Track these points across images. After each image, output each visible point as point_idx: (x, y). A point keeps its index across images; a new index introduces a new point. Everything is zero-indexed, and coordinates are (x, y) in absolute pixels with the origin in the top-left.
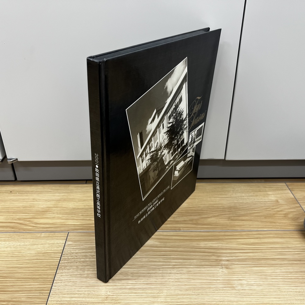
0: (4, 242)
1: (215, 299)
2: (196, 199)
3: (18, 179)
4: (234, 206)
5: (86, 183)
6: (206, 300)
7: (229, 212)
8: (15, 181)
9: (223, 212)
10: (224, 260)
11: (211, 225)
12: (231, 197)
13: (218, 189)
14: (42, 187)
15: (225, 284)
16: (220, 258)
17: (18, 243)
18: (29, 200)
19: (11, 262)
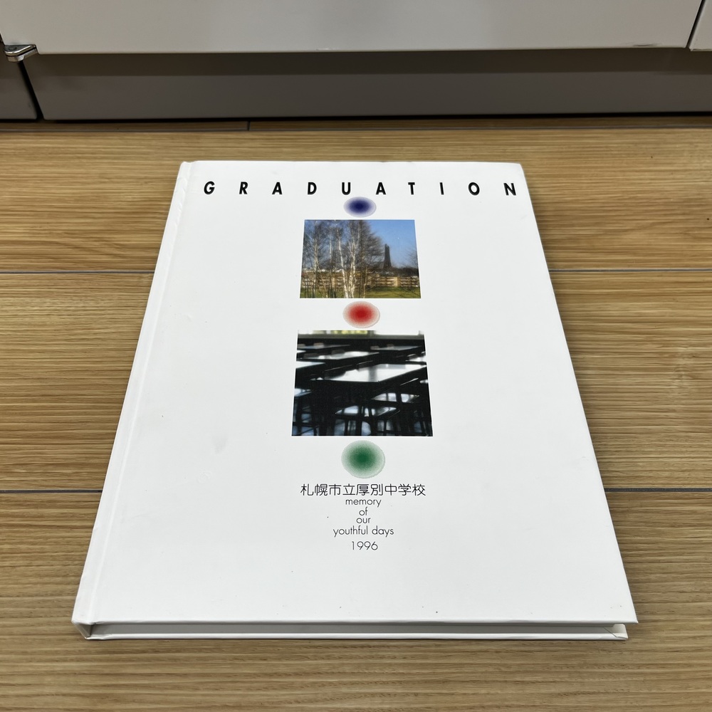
0: (38, 300)
1: (665, 463)
2: (581, 176)
3: (46, 117)
4: (696, 197)
5: (248, 130)
6: (643, 467)
7: (684, 214)
8: (38, 121)
9: (665, 215)
10: (682, 356)
11: (635, 254)
12: (686, 170)
13: (644, 146)
14: (119, 141)
15: (693, 424)
16: (671, 349)
17: (77, 303)
18: (86, 178)
19: (67, 355)
